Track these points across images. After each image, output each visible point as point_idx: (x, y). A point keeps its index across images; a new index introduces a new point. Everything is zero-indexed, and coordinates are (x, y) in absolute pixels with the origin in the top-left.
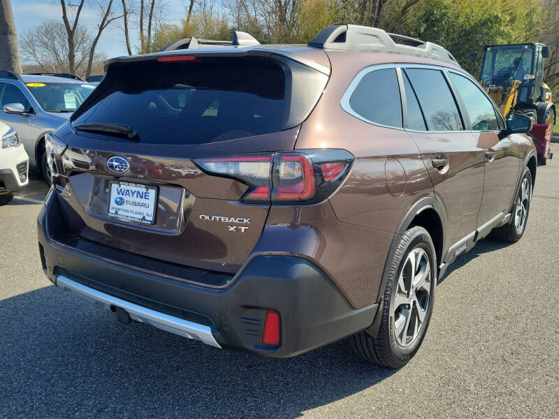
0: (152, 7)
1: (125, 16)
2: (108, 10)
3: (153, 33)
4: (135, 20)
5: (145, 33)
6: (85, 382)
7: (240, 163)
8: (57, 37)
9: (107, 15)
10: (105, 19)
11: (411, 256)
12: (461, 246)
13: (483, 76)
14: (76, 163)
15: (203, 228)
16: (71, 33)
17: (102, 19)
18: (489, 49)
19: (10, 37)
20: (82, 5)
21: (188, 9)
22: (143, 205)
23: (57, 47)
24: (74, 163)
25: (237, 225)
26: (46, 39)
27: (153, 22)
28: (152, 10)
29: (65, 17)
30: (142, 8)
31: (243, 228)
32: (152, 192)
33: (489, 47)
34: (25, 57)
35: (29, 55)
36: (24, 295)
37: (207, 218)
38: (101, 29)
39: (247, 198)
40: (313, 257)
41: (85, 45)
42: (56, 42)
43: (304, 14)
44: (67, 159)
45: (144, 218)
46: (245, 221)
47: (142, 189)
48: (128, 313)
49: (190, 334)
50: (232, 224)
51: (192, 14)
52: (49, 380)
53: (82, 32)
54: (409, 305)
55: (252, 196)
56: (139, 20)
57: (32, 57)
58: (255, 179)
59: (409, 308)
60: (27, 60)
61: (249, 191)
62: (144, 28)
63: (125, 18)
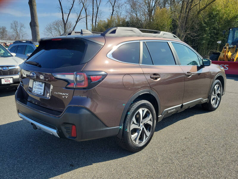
0: (97, 13)
1: (86, 17)
2: (80, 15)
3: (97, 23)
4: (90, 19)
5: (94, 24)
6: (25, 150)
7: (66, 75)
8: (60, 26)
9: (79, 17)
10: (78, 18)
11: (140, 111)
12: (173, 109)
13: (228, 41)
14: (27, 76)
15: (56, 96)
16: (65, 24)
17: (77, 18)
18: (231, 29)
19: (36, 27)
20: (69, 13)
21: (112, 14)
22: (41, 89)
23: (60, 30)
24: (26, 76)
25: (65, 96)
26: (56, 27)
27: (97, 19)
28: (97, 15)
29: (63, 18)
30: (93, 13)
31: (67, 97)
32: (44, 84)
33: (231, 28)
34: (48, 34)
35: (49, 33)
36: (17, 121)
37: (56, 93)
38: (77, 22)
39: (67, 87)
40: (89, 108)
41: (71, 29)
42: (60, 28)
43: (157, 15)
44: (24, 74)
45: (41, 93)
46: (67, 94)
47: (41, 84)
48: (35, 126)
49: (51, 133)
50: (63, 96)
51: (113, 16)
52: (14, 148)
53: (70, 23)
54: (140, 129)
55: (69, 86)
56: (92, 19)
57: (51, 34)
58: (70, 80)
59: (140, 130)
60: (49, 35)
61: (68, 84)
62: (93, 21)
63: (86, 18)
